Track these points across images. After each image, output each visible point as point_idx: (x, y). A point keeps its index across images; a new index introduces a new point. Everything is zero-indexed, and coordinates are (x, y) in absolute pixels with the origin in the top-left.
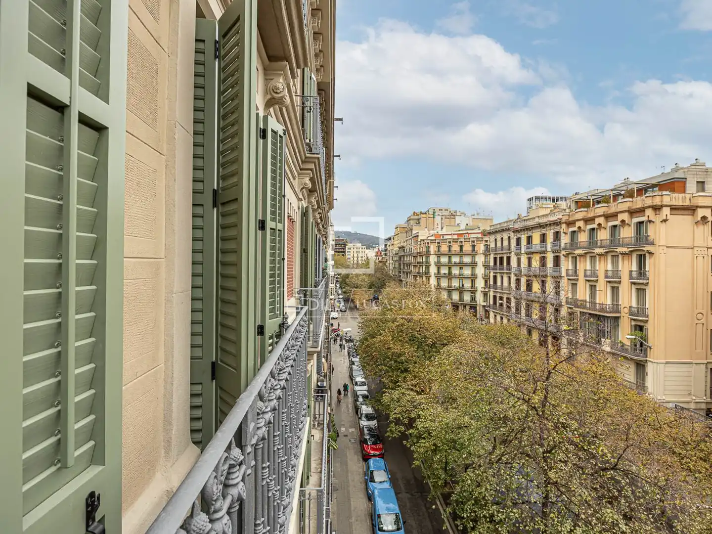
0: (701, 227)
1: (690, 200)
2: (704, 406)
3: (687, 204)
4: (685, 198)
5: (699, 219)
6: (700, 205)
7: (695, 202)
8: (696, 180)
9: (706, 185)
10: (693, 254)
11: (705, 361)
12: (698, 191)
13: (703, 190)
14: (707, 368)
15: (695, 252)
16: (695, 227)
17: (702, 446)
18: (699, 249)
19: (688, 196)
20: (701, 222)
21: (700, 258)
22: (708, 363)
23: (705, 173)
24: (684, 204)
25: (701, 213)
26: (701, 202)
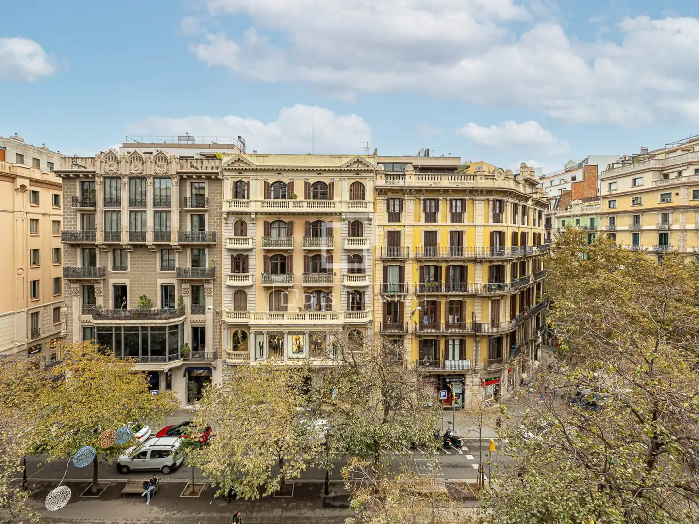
0: (20, 194)
1: (10, 168)
2: (26, 347)
3: (6, 172)
4: (5, 166)
5: (19, 187)
6: (19, 174)
7: (14, 171)
8: (15, 151)
9: (25, 159)
10: (14, 217)
11: (26, 309)
12: (17, 162)
13: (22, 162)
14: (27, 314)
15: (16, 216)
16: (15, 192)
17: (26, 379)
18: (19, 213)
19: (8, 165)
20: (21, 190)
21: (20, 221)
22: (29, 309)
23: (24, 148)
24: (4, 171)
25: (20, 182)
26: (20, 172)
